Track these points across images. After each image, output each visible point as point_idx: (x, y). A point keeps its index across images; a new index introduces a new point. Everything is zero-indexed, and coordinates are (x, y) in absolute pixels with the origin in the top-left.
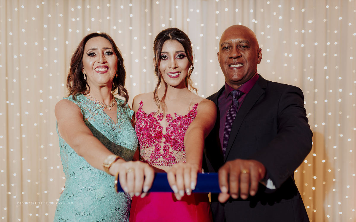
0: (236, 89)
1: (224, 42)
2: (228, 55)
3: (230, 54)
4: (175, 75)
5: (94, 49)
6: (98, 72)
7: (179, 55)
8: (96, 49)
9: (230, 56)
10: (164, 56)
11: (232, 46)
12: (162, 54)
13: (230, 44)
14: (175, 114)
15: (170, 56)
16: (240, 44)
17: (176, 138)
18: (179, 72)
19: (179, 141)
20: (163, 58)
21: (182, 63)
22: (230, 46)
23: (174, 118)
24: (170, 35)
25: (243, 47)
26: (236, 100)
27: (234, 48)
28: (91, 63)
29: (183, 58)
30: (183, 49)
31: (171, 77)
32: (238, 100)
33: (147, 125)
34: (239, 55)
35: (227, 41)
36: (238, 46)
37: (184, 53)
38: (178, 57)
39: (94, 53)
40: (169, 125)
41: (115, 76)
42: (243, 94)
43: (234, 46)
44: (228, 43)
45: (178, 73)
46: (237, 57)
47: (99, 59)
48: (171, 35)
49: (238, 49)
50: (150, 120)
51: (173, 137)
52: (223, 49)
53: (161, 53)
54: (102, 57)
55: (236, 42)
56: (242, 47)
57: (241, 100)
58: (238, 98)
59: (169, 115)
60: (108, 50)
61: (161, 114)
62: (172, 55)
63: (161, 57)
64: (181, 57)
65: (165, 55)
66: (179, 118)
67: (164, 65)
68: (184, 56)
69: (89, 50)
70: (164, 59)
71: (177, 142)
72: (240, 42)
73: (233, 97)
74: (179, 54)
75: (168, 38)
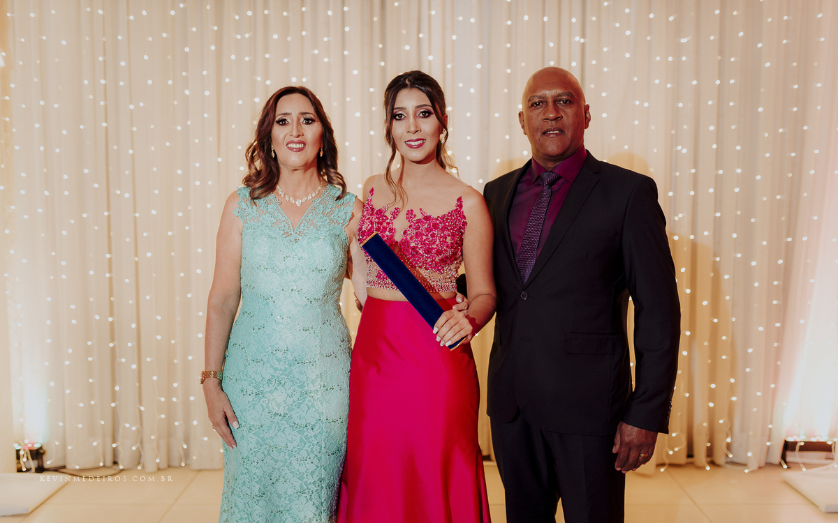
0: (550, 170)
1: (533, 95)
2: (541, 117)
3: (544, 114)
4: (417, 143)
5: (286, 114)
6: (291, 149)
7: (422, 112)
8: (289, 114)
9: (544, 117)
10: (398, 115)
11: (547, 102)
12: (395, 111)
13: (543, 98)
14: (421, 209)
15: (407, 114)
16: (559, 98)
17: (417, 247)
18: (423, 140)
19: (420, 251)
20: (397, 117)
21: (429, 125)
22: (543, 102)
23: (419, 216)
24: (407, 82)
25: (565, 102)
26: (549, 188)
27: (551, 104)
28: (281, 136)
29: (428, 116)
30: (428, 103)
31: (411, 146)
32: (552, 187)
33: (373, 226)
34: (559, 116)
35: (540, 94)
36: (556, 100)
37: (431, 109)
38: (421, 115)
39: (286, 120)
40: (411, 226)
41: (319, 154)
42: (559, 178)
43: (550, 100)
44: (540, 97)
45: (421, 142)
46: (556, 119)
47: (293, 129)
48: (409, 81)
49: (557, 106)
50: (378, 218)
51: (413, 245)
52: (532, 105)
53: (393, 109)
54: (297, 127)
55: (553, 94)
56: (562, 102)
57: (555, 187)
58: (551, 184)
59: (412, 210)
60: (308, 116)
61: (396, 209)
62: (411, 110)
63: (393, 115)
64: (427, 114)
65: (401, 112)
66: (427, 218)
67: (399, 128)
68: (430, 113)
69: (279, 115)
70: (399, 120)
71: (417, 252)
72: (559, 95)
73: (543, 182)
74: (422, 110)
75: (405, 86)
